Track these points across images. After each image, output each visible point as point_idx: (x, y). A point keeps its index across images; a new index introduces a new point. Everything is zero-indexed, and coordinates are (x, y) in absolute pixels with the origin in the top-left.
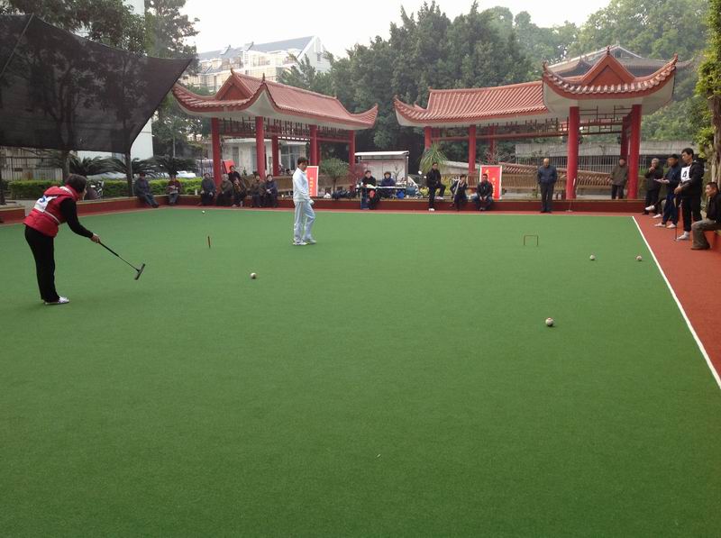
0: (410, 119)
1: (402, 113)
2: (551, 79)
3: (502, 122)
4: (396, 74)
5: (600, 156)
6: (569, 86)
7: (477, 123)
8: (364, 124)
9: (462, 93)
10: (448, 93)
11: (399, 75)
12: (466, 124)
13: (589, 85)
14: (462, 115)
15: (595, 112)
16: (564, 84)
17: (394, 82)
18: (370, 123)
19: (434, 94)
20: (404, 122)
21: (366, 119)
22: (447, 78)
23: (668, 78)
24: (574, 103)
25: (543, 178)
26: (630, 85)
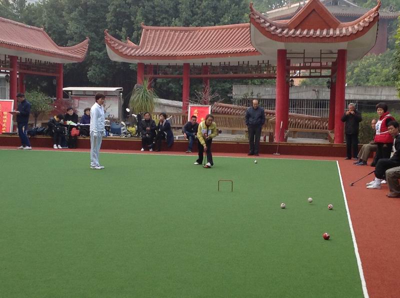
0: (121, 54)
1: (113, 48)
2: (258, 21)
3: (216, 62)
4: (111, 8)
5: (314, 100)
6: (277, 29)
7: (191, 62)
8: (72, 58)
9: (176, 31)
10: (161, 30)
11: (115, 10)
12: (180, 62)
13: (296, 29)
14: (175, 53)
15: (302, 56)
16: (271, 26)
17: (109, 17)
18: (80, 56)
19: (147, 30)
20: (114, 57)
21: (76, 52)
22: (164, 16)
23: (371, 23)
24: (281, 46)
25: (251, 119)
26: (335, 29)
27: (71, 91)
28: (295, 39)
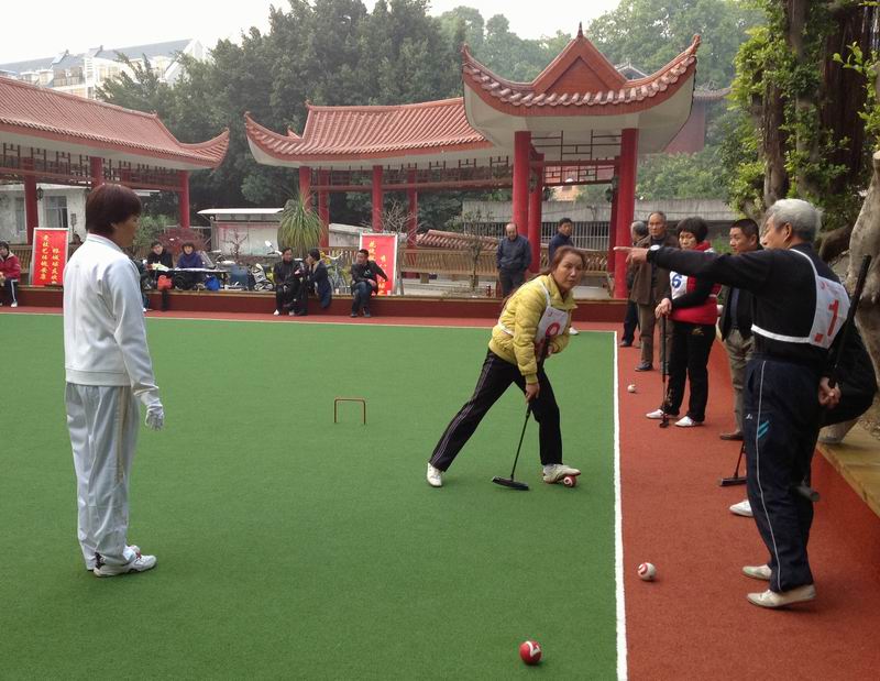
0: (271, 152)
1: (258, 143)
3: (422, 161)
5: (589, 223)
6: (512, 94)
7: (384, 162)
8: (200, 161)
12: (367, 164)
13: (548, 93)
14: (358, 148)
15: (558, 142)
16: (501, 87)
18: (213, 159)
19: (316, 113)
20: (265, 159)
21: (209, 153)
23: (682, 78)
24: (520, 124)
26: (617, 92)
27: (214, 215)
28: (544, 109)
